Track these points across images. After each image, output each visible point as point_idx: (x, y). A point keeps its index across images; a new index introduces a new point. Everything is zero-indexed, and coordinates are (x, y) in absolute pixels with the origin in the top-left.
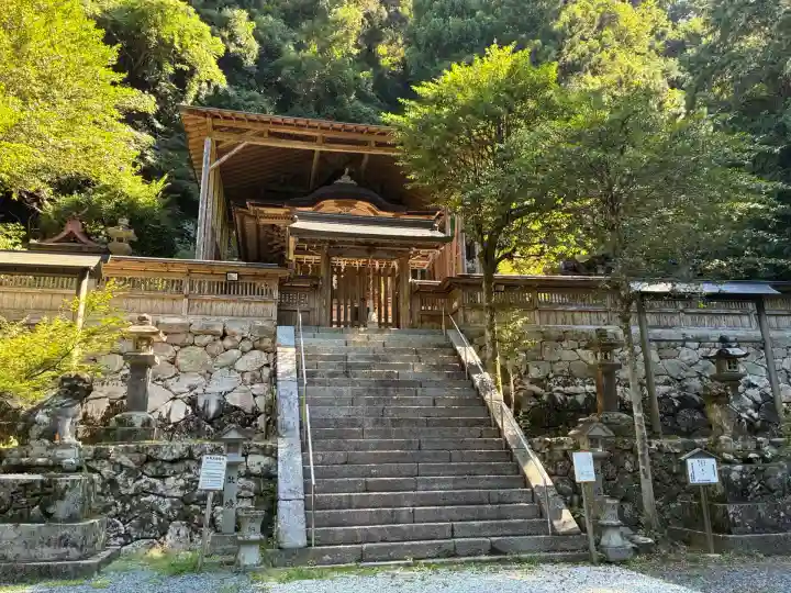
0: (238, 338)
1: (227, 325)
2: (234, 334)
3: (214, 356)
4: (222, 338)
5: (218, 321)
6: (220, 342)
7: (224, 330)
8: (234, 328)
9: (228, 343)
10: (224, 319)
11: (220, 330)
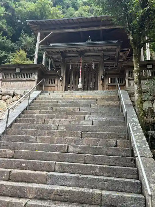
0: (19, 96)
1: (15, 91)
2: (17, 95)
3: (7, 104)
4: (13, 96)
5: (12, 89)
6: (12, 98)
7: (14, 93)
8: (18, 92)
9: (14, 98)
10: (14, 89)
11: (12, 93)
